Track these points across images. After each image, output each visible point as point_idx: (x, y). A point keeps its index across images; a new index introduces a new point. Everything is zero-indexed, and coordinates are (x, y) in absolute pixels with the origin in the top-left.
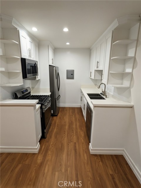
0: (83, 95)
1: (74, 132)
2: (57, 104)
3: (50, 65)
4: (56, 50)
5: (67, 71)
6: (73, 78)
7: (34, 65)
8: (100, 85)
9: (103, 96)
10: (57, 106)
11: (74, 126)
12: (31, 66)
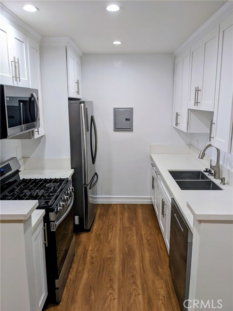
0: (158, 172)
1: (139, 282)
2: (90, 195)
3: (70, 99)
4: (85, 58)
5: (116, 111)
6: (130, 129)
7: (28, 99)
8: (205, 150)
9: (212, 178)
10: (90, 200)
11: (137, 263)
12: (20, 101)
